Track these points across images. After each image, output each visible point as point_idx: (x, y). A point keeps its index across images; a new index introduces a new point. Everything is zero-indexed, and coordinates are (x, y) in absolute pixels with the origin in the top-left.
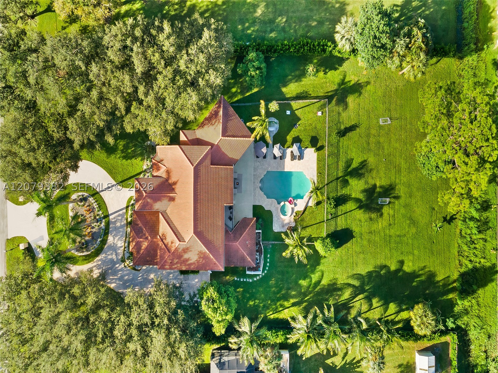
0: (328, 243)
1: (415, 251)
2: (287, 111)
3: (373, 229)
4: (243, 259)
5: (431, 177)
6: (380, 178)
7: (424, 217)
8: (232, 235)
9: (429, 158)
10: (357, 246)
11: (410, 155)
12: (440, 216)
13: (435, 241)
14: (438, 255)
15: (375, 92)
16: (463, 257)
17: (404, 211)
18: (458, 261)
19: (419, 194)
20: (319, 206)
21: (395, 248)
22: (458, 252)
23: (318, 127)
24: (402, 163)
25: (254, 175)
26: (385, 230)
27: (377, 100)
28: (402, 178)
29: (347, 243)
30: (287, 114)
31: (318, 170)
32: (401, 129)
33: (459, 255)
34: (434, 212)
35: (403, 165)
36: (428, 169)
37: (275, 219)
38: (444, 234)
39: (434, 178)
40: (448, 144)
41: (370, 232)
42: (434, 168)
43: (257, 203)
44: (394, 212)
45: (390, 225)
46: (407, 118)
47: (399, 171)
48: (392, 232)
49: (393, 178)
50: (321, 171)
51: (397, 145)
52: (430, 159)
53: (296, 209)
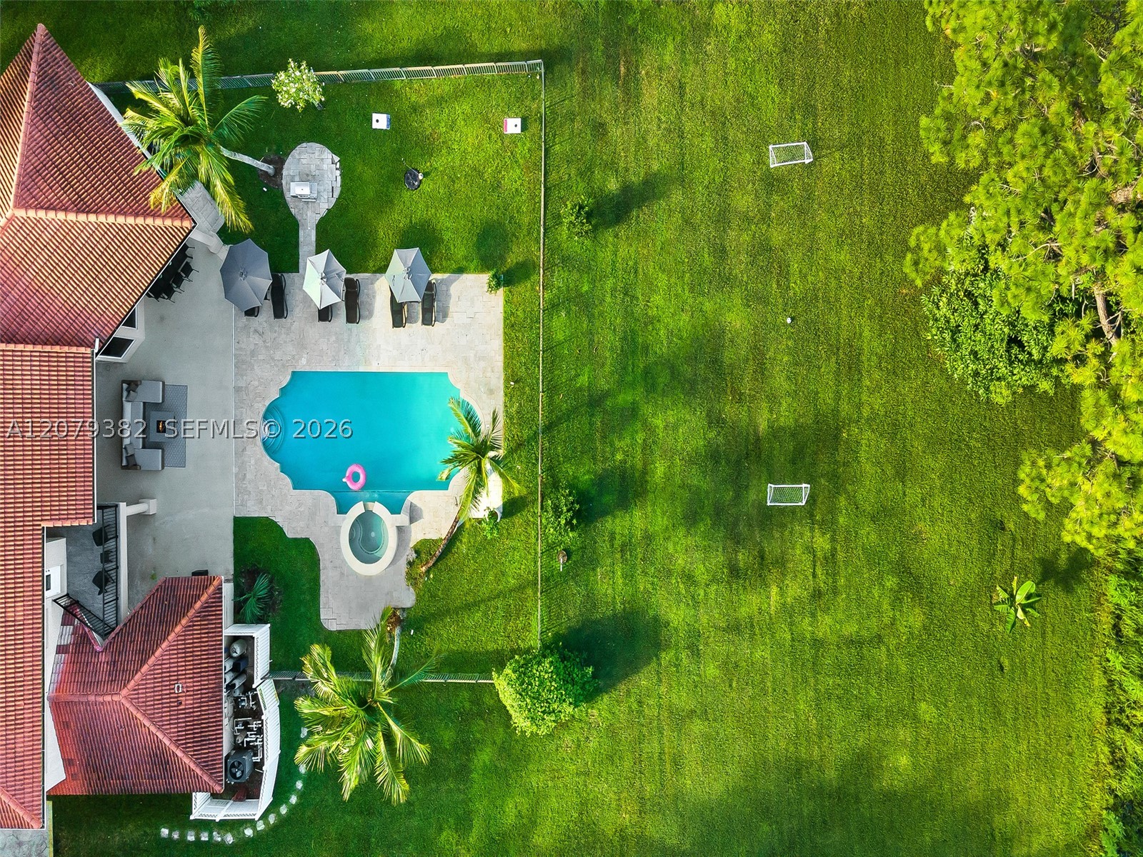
0: (541, 683)
1: (923, 706)
2: (375, 116)
3: (743, 612)
4: (161, 761)
5: (987, 389)
6: (773, 399)
7: (960, 563)
8: (103, 658)
9: (976, 304)
10: (679, 684)
11: (898, 300)
12: (1027, 555)
13: (1006, 663)
14: (1021, 722)
15: (749, 33)
16: (1128, 730)
17: (873, 537)
18: (1106, 750)
19: (935, 464)
20: (518, 519)
21: (840, 692)
22: (1108, 711)
23: (506, 183)
24: (866, 333)
25: (238, 390)
26: (798, 619)
27: (758, 67)
28: (864, 398)
29: (636, 670)
30: (375, 125)
31: (508, 364)
32: (859, 186)
33: (1109, 723)
34: (1002, 541)
35: (871, 342)
36: (974, 353)
37: (327, 577)
38: (1044, 634)
39: (1001, 395)
40: (1070, 207)
41: (734, 628)
42: (1001, 348)
43: (253, 511)
44: (833, 540)
45: (817, 595)
46: (882, 140)
47: (851, 367)
48: (825, 625)
49: (827, 397)
50: (522, 372)
51: (843, 257)
52: (982, 308)
53: (418, 533)
